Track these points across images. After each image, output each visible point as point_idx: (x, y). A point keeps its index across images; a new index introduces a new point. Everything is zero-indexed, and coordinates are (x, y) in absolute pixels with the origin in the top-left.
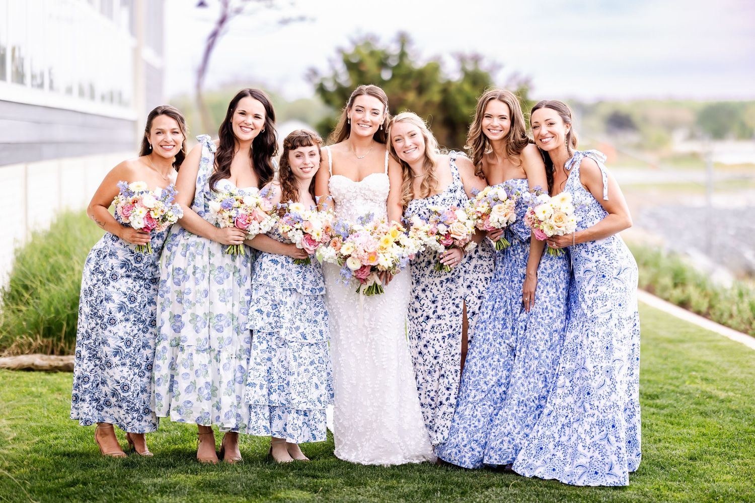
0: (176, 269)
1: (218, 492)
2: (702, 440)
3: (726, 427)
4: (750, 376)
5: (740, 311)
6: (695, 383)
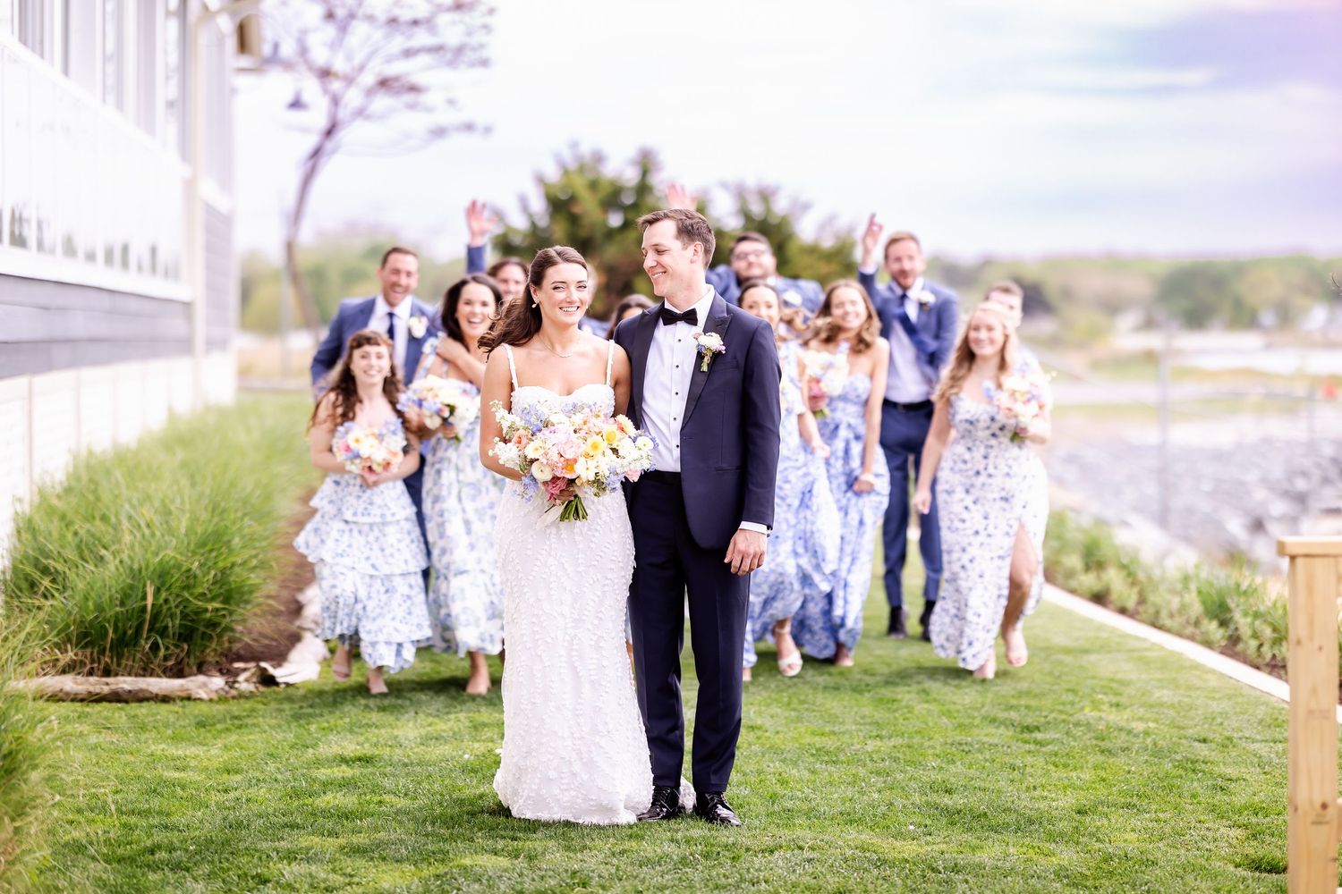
2: (1098, 787)
5: (1184, 606)
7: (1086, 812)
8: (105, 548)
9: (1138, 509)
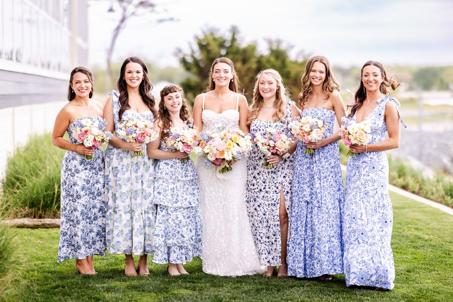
0: (114, 168)
1: (139, 291)
2: (414, 261)
3: (428, 254)
4: (443, 227)
5: (437, 191)
6: (411, 231)
7: (411, 271)
8: (40, 171)
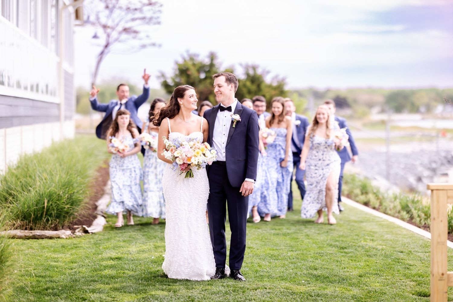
1: (121, 292)
2: (366, 268)
4: (396, 238)
5: (395, 207)
6: (366, 242)
7: (362, 276)
8: (31, 187)
9: (379, 174)
